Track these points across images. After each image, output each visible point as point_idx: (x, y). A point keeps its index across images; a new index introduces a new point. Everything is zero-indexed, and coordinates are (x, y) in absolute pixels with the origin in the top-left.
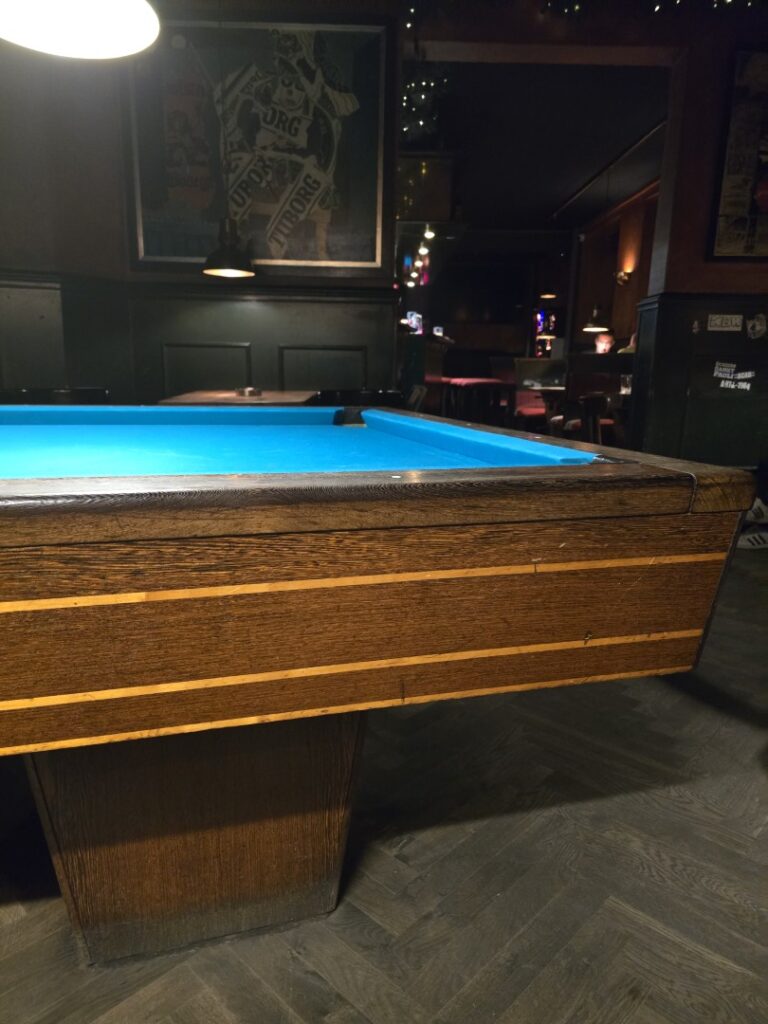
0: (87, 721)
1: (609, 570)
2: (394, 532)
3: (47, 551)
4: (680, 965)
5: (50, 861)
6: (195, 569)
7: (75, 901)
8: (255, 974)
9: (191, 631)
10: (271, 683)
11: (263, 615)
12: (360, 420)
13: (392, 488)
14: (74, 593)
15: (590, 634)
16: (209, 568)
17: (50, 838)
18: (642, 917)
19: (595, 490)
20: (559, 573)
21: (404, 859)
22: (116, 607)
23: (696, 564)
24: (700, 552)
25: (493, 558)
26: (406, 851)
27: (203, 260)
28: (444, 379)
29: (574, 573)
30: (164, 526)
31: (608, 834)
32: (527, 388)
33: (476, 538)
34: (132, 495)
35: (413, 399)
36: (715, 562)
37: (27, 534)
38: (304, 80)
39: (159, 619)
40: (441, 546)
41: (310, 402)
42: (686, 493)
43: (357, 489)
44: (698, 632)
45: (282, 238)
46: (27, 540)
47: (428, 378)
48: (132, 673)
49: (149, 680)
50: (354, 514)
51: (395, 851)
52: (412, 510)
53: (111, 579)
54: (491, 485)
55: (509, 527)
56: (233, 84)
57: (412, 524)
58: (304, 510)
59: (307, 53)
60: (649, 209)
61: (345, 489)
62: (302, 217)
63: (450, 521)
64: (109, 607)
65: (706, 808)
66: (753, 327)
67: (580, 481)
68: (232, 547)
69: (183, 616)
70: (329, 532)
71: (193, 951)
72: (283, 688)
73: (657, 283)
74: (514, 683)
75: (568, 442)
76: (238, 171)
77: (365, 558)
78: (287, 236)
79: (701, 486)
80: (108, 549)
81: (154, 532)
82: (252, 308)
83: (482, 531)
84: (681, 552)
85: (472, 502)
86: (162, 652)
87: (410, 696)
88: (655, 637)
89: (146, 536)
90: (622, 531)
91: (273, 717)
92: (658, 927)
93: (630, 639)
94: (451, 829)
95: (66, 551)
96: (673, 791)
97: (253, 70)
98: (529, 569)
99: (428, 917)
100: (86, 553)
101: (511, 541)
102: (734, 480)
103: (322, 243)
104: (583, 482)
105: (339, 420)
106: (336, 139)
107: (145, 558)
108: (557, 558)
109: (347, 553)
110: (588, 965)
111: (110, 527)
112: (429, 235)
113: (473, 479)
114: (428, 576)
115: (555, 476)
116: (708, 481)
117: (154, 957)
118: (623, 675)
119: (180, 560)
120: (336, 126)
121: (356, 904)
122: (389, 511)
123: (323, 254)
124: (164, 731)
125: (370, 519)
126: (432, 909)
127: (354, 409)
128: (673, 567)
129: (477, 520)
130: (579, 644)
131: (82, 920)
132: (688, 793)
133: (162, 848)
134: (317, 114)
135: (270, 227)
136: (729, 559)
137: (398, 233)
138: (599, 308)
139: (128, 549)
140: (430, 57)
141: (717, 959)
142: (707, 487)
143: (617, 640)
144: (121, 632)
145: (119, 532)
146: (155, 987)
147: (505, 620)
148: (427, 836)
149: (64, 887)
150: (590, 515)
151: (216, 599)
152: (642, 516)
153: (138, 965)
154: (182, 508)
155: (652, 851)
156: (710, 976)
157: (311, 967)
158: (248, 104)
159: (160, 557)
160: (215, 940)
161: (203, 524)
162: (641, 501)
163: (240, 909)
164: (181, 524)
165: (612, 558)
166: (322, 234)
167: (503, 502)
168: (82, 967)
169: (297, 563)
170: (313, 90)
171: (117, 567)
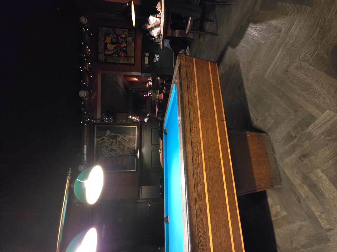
0: (230, 183)
1: (197, 81)
2: (191, 123)
3: (196, 189)
4: (280, 62)
5: (258, 192)
6: (199, 161)
7: (267, 187)
8: (283, 150)
9: (211, 163)
10: (221, 147)
11: (208, 148)
12: (166, 130)
13: (182, 123)
14: (204, 185)
15: (210, 84)
16: (199, 159)
17: (254, 192)
18: (269, 70)
19: (182, 84)
20: (198, 90)
21: (257, 120)
22: (206, 177)
23: (196, 64)
24: (193, 63)
25: (195, 103)
26: (255, 119)
27: (136, 159)
28: (157, 113)
29: (198, 87)
30: (190, 167)
31: (251, 78)
32: (158, 98)
33: (192, 107)
34: (185, 173)
35: (161, 119)
36: (195, 60)
37: (193, 193)
38: (104, 140)
39: (209, 168)
40: (193, 113)
41: (162, 139)
42: (182, 67)
43: (182, 130)
44: (209, 63)
45: (132, 144)
46: (194, 193)
47: (156, 116)
48: (220, 174)
49: (221, 171)
50: (187, 131)
51: (255, 122)
52: (186, 119)
53: (201, 177)
54: (181, 104)
55: (189, 100)
56: (105, 153)
57: (189, 119)
58: (187, 140)
59: (100, 139)
60: (125, 76)
61: (183, 132)
62: (128, 141)
63: (189, 112)
64: (206, 178)
65: (245, 58)
66: (147, 55)
67: (180, 87)
68: (194, 154)
69: (208, 164)
70: (191, 135)
71: (278, 163)
72: (222, 144)
73: (139, 74)
74: (220, 98)
75: (171, 89)
76: (120, 152)
77: (196, 128)
78: (131, 143)
79: (181, 64)
80: (195, 178)
81: (192, 169)
82: (144, 150)
83: (190, 105)
84: (193, 67)
85: (185, 108)
86: (215, 168)
87: (223, 119)
88: (210, 71)
89: (193, 170)
90: (189, 78)
91: (228, 146)
92: (271, 67)
93: (211, 76)
94: (250, 110)
95: (196, 186)
96: (241, 65)
97: (102, 149)
98: (197, 96)
99: (269, 114)
100: (196, 182)
101: (192, 100)
102: (179, 58)
103: (132, 137)
104: (180, 86)
105: (166, 134)
106: (114, 134)
107: (197, 171)
108: (195, 91)
109: (195, 132)
110: (280, 81)
111: (191, 177)
112: (130, 117)
113: (180, 108)
114: (199, 116)
115: (179, 92)
116: (180, 63)
117: (279, 171)
118: (218, 77)
119: (197, 164)
120: (112, 134)
121: (267, 129)
122: (187, 124)
123: (134, 137)
124: (232, 168)
125: (188, 127)
126: (268, 114)
127: (164, 131)
128: (196, 68)
129: (188, 106)
130: (212, 86)
131: (271, 186)
132: (241, 62)
133: (255, 169)
134: (110, 138)
135: (130, 146)
136: (195, 58)
137: (130, 123)
138: (143, 84)
139: (195, 174)
140: (100, 117)
141: (278, 54)
142: (181, 63)
143: (211, 78)
144: (212, 176)
145: (192, 176)
146: (286, 171)
147: (208, 101)
148: (252, 115)
149: (264, 189)
150: (187, 85)
151: (205, 157)
152: (187, 75)
153: (281, 175)
154: (187, 164)
155: (254, 69)
156: (283, 55)
157: (281, 139)
158: (108, 150)
159: (197, 168)
160: (275, 158)
161: (190, 160)
162: (184, 75)
163: (268, 153)
164: (190, 164)
165: (195, 80)
166: (131, 137)
167: (184, 102)
168: (282, 186)
169: (197, 142)
170: (106, 138)
171: (199, 176)
